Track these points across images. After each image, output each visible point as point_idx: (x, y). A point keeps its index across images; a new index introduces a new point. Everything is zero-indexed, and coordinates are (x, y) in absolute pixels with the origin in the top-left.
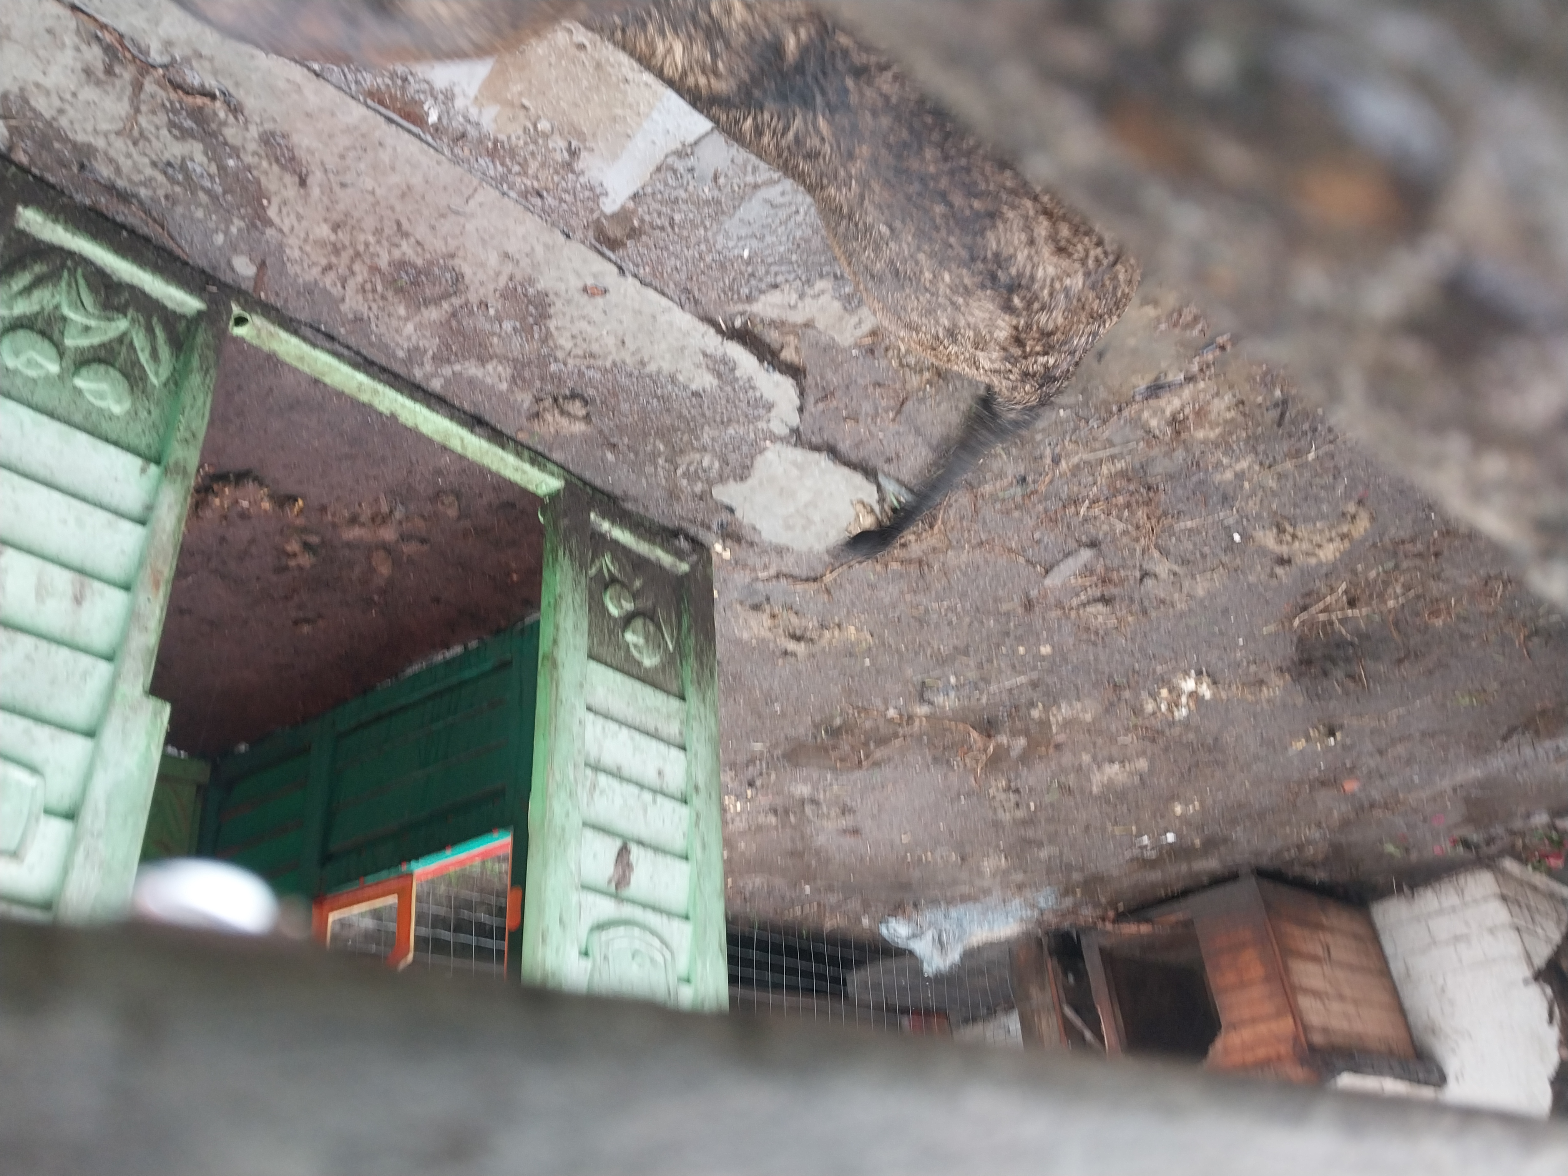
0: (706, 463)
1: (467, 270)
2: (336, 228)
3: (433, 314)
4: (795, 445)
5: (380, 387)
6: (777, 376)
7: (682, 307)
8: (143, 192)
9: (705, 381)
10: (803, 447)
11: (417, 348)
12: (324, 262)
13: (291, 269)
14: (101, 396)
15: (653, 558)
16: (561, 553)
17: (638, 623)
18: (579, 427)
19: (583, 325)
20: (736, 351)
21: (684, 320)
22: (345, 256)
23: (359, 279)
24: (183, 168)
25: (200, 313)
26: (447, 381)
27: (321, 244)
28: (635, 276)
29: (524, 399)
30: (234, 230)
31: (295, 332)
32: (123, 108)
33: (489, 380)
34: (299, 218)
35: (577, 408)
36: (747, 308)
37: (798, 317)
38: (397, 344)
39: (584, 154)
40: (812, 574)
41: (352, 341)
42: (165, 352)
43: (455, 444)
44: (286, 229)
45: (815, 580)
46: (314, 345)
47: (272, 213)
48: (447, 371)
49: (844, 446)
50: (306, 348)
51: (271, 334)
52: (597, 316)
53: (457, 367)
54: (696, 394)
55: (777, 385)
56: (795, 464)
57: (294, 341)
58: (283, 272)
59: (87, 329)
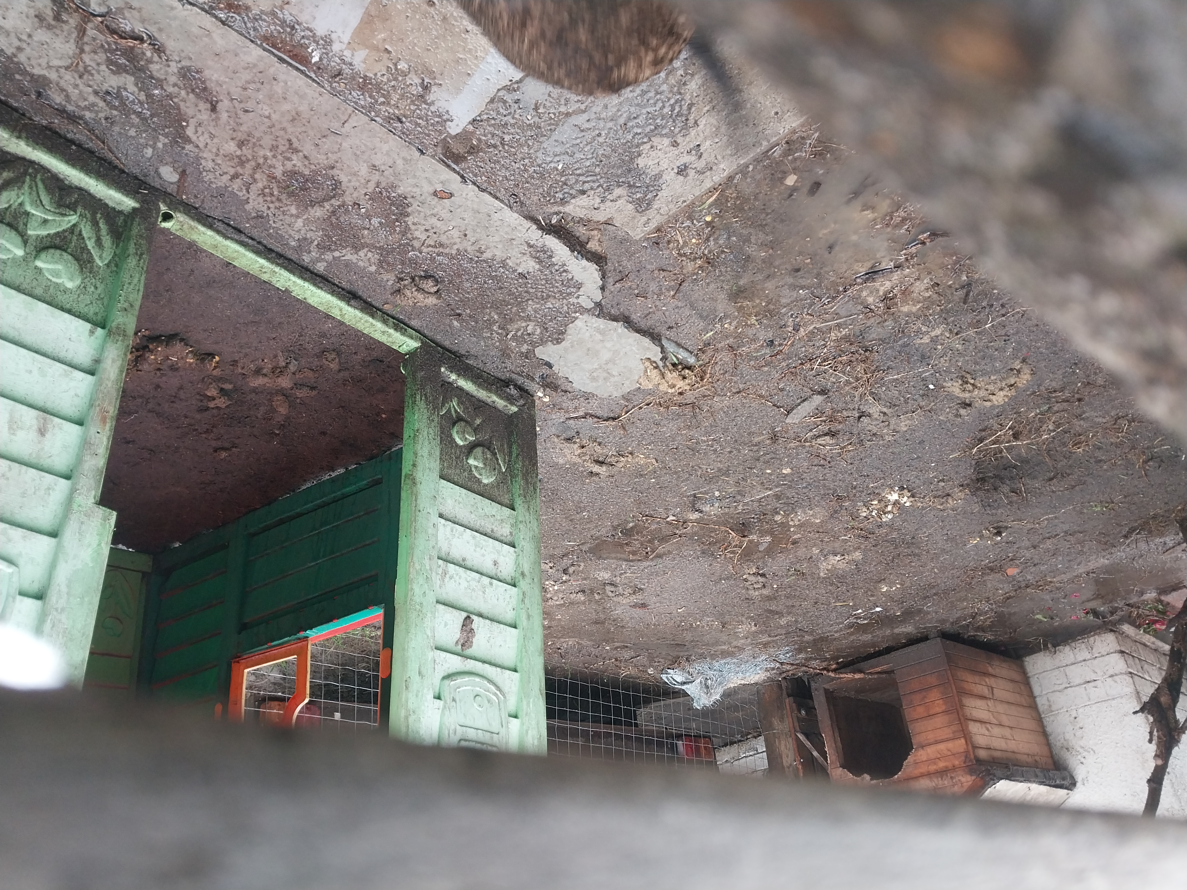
0: (530, 329)
1: (343, 178)
2: (241, 144)
3: (318, 212)
4: (598, 316)
5: (277, 269)
6: (584, 262)
7: (511, 208)
8: (88, 115)
9: (529, 265)
10: (604, 317)
11: (305, 239)
12: (232, 171)
13: (208, 177)
14: (57, 274)
15: (489, 401)
16: (418, 397)
17: (479, 451)
18: (432, 301)
19: (434, 221)
20: (553, 243)
21: (512, 218)
22: (249, 166)
23: (260, 185)
24: (119, 96)
25: (134, 209)
26: (330, 264)
27: (229, 157)
28: (474, 184)
29: (389, 278)
30: (160, 145)
31: (210, 227)
32: (70, 48)
33: (361, 264)
34: (212, 136)
35: (429, 286)
36: (561, 208)
37: (600, 217)
38: (290, 236)
39: (434, 89)
40: (612, 415)
41: (255, 233)
42: (107, 241)
43: (335, 313)
44: (201, 145)
45: (614, 419)
46: (226, 237)
47: (190, 132)
48: (329, 256)
49: (635, 317)
50: (219, 238)
51: (192, 228)
52: (444, 214)
53: (337, 254)
54: (522, 275)
55: (584, 268)
56: (598, 330)
57: (210, 233)
58: (199, 180)
59: (45, 221)
